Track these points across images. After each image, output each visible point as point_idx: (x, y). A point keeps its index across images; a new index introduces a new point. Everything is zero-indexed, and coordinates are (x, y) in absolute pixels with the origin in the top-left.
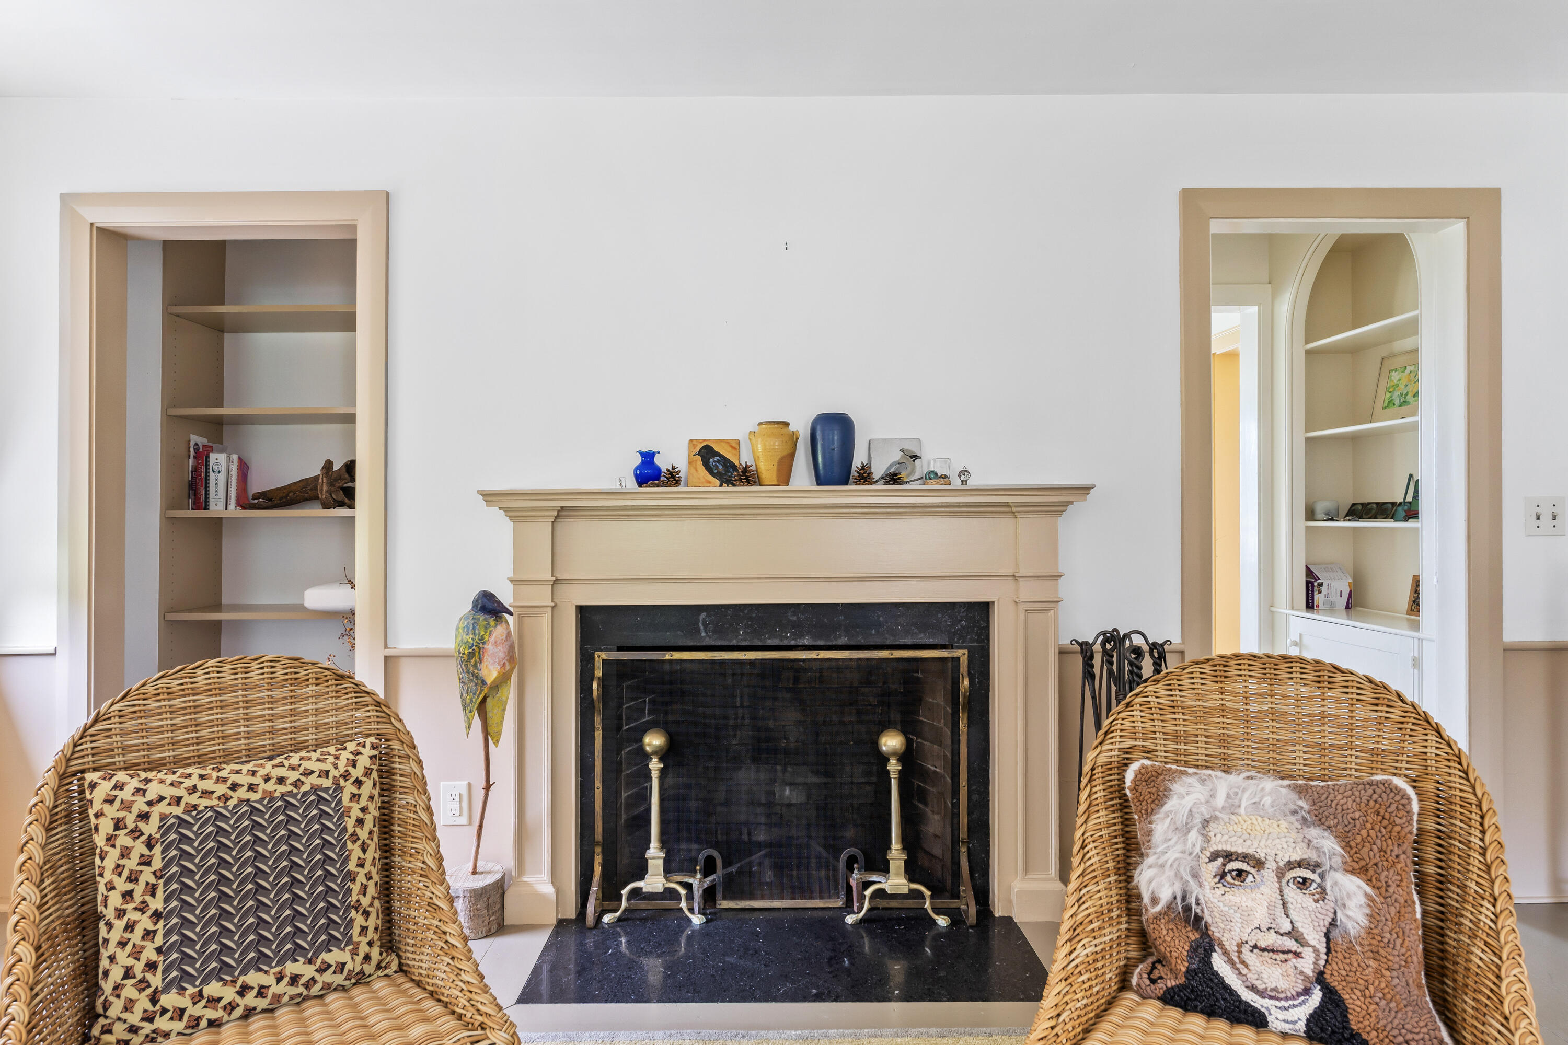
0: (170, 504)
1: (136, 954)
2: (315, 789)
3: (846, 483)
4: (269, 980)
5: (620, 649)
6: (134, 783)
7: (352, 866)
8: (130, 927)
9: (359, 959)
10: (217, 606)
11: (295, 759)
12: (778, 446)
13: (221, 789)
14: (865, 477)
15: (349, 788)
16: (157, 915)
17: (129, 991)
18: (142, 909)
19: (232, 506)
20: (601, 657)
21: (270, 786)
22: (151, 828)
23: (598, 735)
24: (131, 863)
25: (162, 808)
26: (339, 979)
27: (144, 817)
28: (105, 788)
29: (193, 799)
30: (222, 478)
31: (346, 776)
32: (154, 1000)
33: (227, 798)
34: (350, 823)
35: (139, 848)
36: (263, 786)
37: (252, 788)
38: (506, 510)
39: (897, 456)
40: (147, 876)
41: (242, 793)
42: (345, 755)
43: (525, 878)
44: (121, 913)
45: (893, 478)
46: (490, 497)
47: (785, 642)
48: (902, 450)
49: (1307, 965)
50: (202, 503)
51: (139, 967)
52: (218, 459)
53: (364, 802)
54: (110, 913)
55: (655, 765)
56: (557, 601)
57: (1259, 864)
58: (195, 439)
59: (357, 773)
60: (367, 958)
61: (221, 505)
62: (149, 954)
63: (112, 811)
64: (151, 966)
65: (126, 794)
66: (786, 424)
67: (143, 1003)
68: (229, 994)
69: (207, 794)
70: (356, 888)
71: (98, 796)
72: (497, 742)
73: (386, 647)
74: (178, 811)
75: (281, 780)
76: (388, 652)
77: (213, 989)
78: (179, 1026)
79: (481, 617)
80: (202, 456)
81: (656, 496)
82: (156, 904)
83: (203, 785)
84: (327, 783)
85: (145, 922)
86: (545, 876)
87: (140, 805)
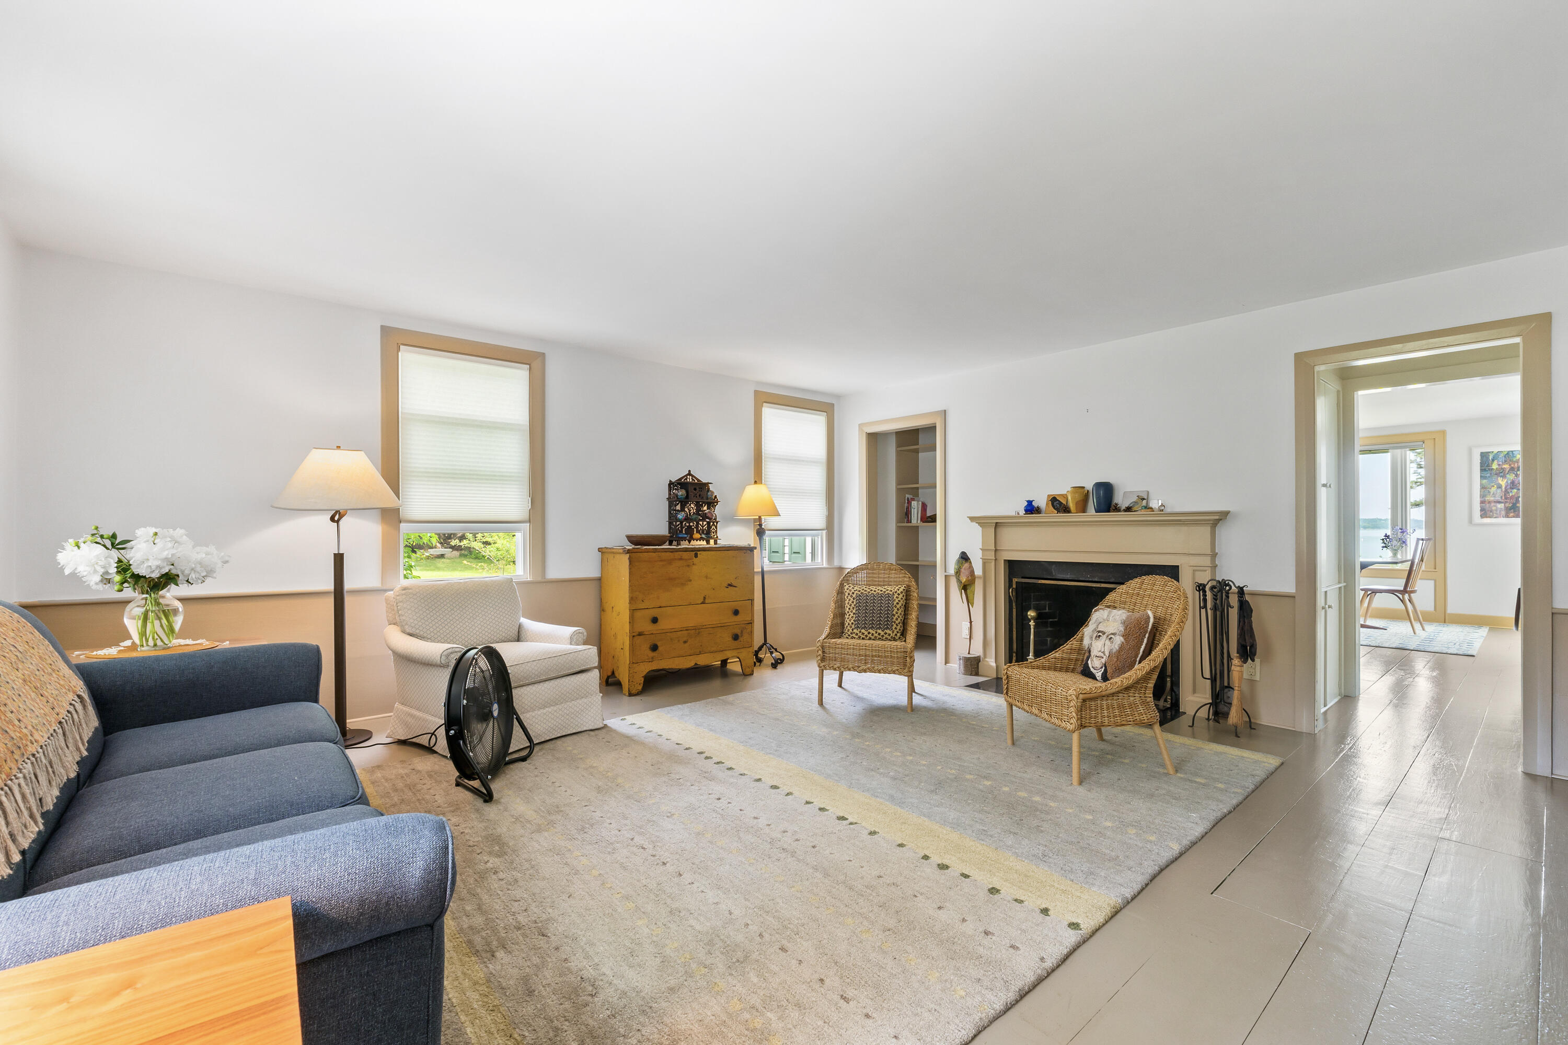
0: (899, 520)
1: (850, 621)
2: (888, 594)
3: (1109, 512)
4: (874, 632)
5: (1023, 578)
6: (852, 586)
7: (894, 613)
8: (849, 615)
9: (894, 634)
10: (918, 560)
11: (886, 587)
12: (1078, 497)
13: (869, 590)
14: (1117, 509)
15: (896, 595)
16: (854, 613)
17: (849, 628)
18: (852, 612)
19: (919, 521)
20: (1015, 580)
21: (879, 591)
22: (854, 596)
23: (1014, 610)
24: (850, 602)
25: (856, 592)
26: (889, 638)
27: (853, 593)
28: (847, 586)
29: (863, 591)
30: (916, 510)
31: (896, 592)
32: (853, 630)
33: (869, 592)
34: (895, 603)
35: (852, 599)
36: (877, 591)
37: (875, 591)
38: (979, 523)
39: (1135, 499)
40: (853, 606)
41: (872, 592)
42: (897, 588)
43: (986, 660)
44: (848, 612)
45: (1128, 509)
46: (972, 519)
47: (1087, 579)
48: (1138, 496)
49: (1103, 661)
50: (909, 521)
51: (850, 623)
52: (914, 504)
53: (899, 599)
54: (846, 612)
55: (1032, 623)
56: (997, 557)
57: (1104, 633)
58: (907, 496)
59: (899, 592)
60: (896, 635)
61: (915, 522)
62: (852, 621)
63: (848, 591)
64: (852, 623)
65: (850, 588)
66: (1084, 487)
67: (851, 631)
68: (866, 633)
69: (866, 591)
70: (895, 618)
71: (846, 588)
72: (972, 606)
73: (945, 572)
74: (859, 593)
75: (881, 591)
76: (946, 574)
77: (863, 631)
78: (857, 637)
79: (961, 560)
80: (909, 502)
81: (1034, 518)
82: (854, 611)
83: (865, 589)
84: (891, 593)
85: (852, 615)
86: (993, 660)
87: (853, 591)
